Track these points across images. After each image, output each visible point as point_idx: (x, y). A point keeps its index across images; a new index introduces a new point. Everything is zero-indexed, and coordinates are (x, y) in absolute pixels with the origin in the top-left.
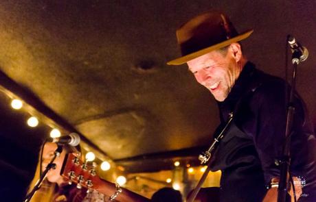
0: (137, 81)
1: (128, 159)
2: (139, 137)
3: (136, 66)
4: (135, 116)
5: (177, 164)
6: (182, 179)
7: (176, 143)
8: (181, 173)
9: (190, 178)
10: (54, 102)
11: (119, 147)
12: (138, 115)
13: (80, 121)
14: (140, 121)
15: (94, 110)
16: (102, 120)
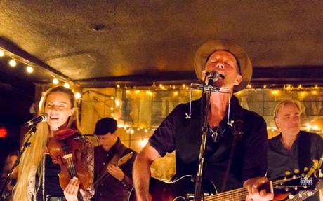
0: (92, 36)
1: (83, 80)
2: (91, 68)
3: (91, 28)
4: (88, 56)
5: (118, 86)
6: (121, 97)
7: (118, 71)
8: (121, 93)
9: (127, 97)
10: (29, 47)
11: (77, 73)
12: (92, 55)
13: (48, 59)
14: (93, 59)
15: (58, 52)
16: (64, 58)
